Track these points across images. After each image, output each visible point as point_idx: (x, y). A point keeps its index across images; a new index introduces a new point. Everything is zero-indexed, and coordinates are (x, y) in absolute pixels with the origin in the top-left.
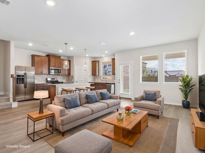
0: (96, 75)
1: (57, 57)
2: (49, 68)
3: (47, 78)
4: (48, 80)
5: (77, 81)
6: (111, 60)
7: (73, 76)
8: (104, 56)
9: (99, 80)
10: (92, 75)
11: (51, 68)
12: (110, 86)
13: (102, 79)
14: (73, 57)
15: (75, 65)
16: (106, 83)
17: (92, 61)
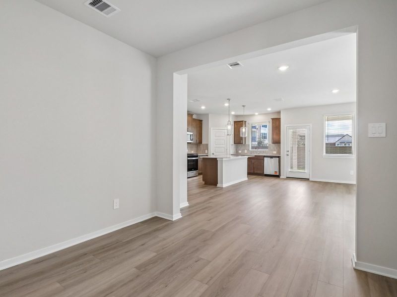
0: (242, 144)
5: (214, 153)
6: (271, 120)
7: (207, 145)
9: (246, 151)
10: (235, 143)
12: (263, 160)
13: (250, 149)
14: (207, 115)
15: (211, 128)
16: (265, 156)
17: (234, 122)
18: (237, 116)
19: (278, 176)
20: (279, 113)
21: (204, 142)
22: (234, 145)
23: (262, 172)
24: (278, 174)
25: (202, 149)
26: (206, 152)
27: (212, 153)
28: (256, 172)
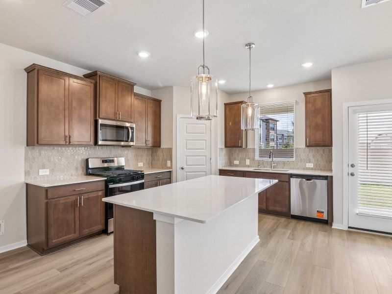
0: (241, 147)
1: (124, 85)
2: (96, 122)
3: (87, 160)
4: (90, 167)
5: (185, 167)
6: (303, 96)
7: (170, 150)
8: (270, 86)
9: (248, 162)
10: (226, 146)
11: (100, 121)
12: (289, 182)
13: (257, 157)
14: (169, 89)
15: (179, 116)
16: (291, 176)
17: (226, 105)
18: (230, 93)
19: (325, 222)
20: (328, 78)
21: (164, 145)
22: (224, 151)
23: (285, 210)
24: (325, 217)
25: (161, 158)
26: (169, 164)
27: (179, 166)
28: (271, 208)
